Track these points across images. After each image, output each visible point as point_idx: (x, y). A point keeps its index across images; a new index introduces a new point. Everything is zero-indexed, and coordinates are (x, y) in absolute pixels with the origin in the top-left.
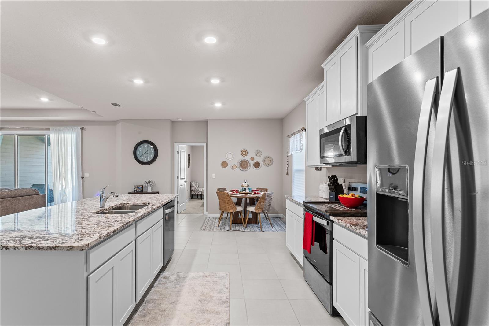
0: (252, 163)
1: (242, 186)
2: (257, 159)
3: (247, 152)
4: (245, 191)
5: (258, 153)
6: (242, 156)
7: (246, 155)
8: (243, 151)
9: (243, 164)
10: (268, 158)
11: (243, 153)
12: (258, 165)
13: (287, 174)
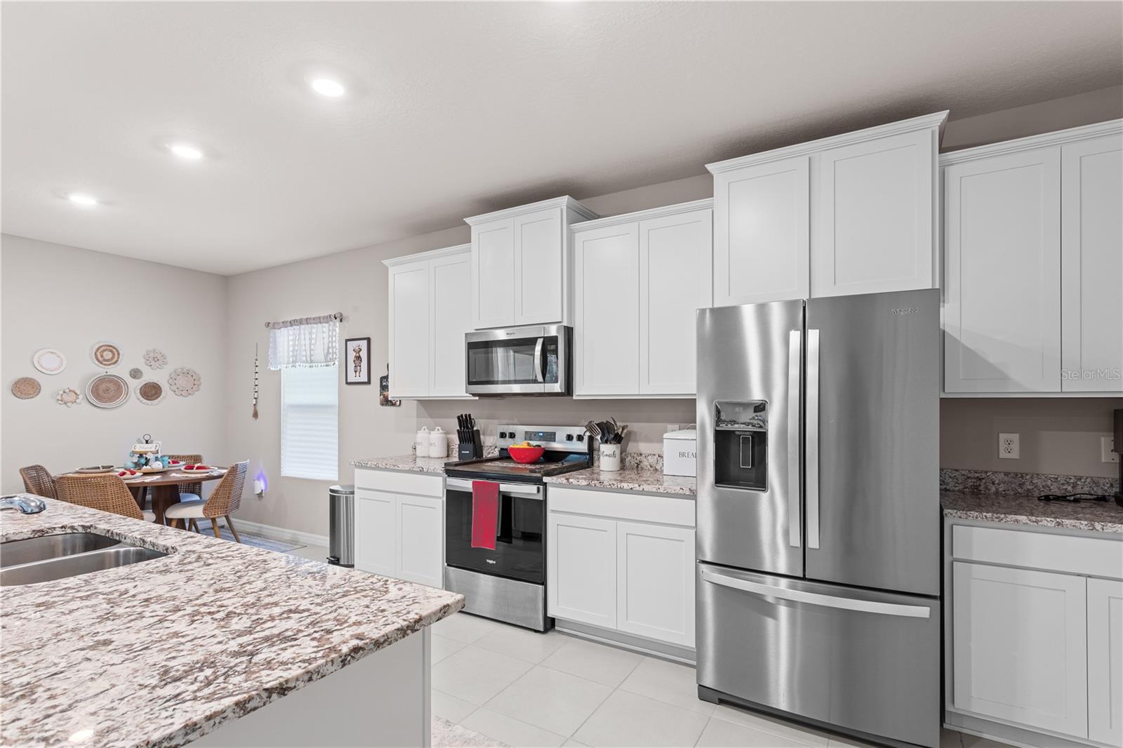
0: (135, 385)
1: (134, 453)
2: (149, 376)
3: (119, 354)
4: (148, 467)
5: (156, 359)
6: (101, 363)
7: (114, 361)
8: (104, 350)
9: (103, 386)
10: (187, 373)
11: (102, 356)
12: (153, 392)
13: (256, 415)
